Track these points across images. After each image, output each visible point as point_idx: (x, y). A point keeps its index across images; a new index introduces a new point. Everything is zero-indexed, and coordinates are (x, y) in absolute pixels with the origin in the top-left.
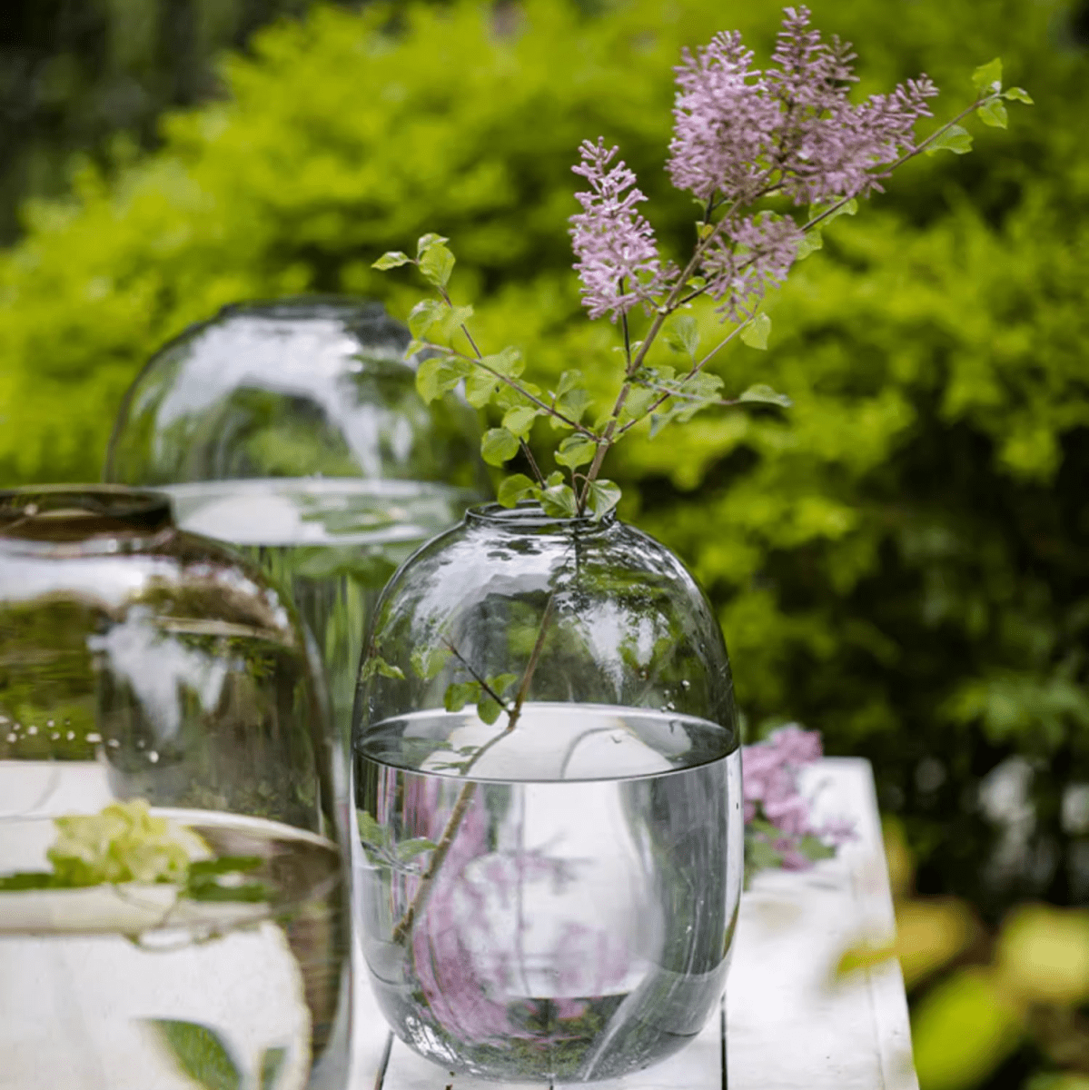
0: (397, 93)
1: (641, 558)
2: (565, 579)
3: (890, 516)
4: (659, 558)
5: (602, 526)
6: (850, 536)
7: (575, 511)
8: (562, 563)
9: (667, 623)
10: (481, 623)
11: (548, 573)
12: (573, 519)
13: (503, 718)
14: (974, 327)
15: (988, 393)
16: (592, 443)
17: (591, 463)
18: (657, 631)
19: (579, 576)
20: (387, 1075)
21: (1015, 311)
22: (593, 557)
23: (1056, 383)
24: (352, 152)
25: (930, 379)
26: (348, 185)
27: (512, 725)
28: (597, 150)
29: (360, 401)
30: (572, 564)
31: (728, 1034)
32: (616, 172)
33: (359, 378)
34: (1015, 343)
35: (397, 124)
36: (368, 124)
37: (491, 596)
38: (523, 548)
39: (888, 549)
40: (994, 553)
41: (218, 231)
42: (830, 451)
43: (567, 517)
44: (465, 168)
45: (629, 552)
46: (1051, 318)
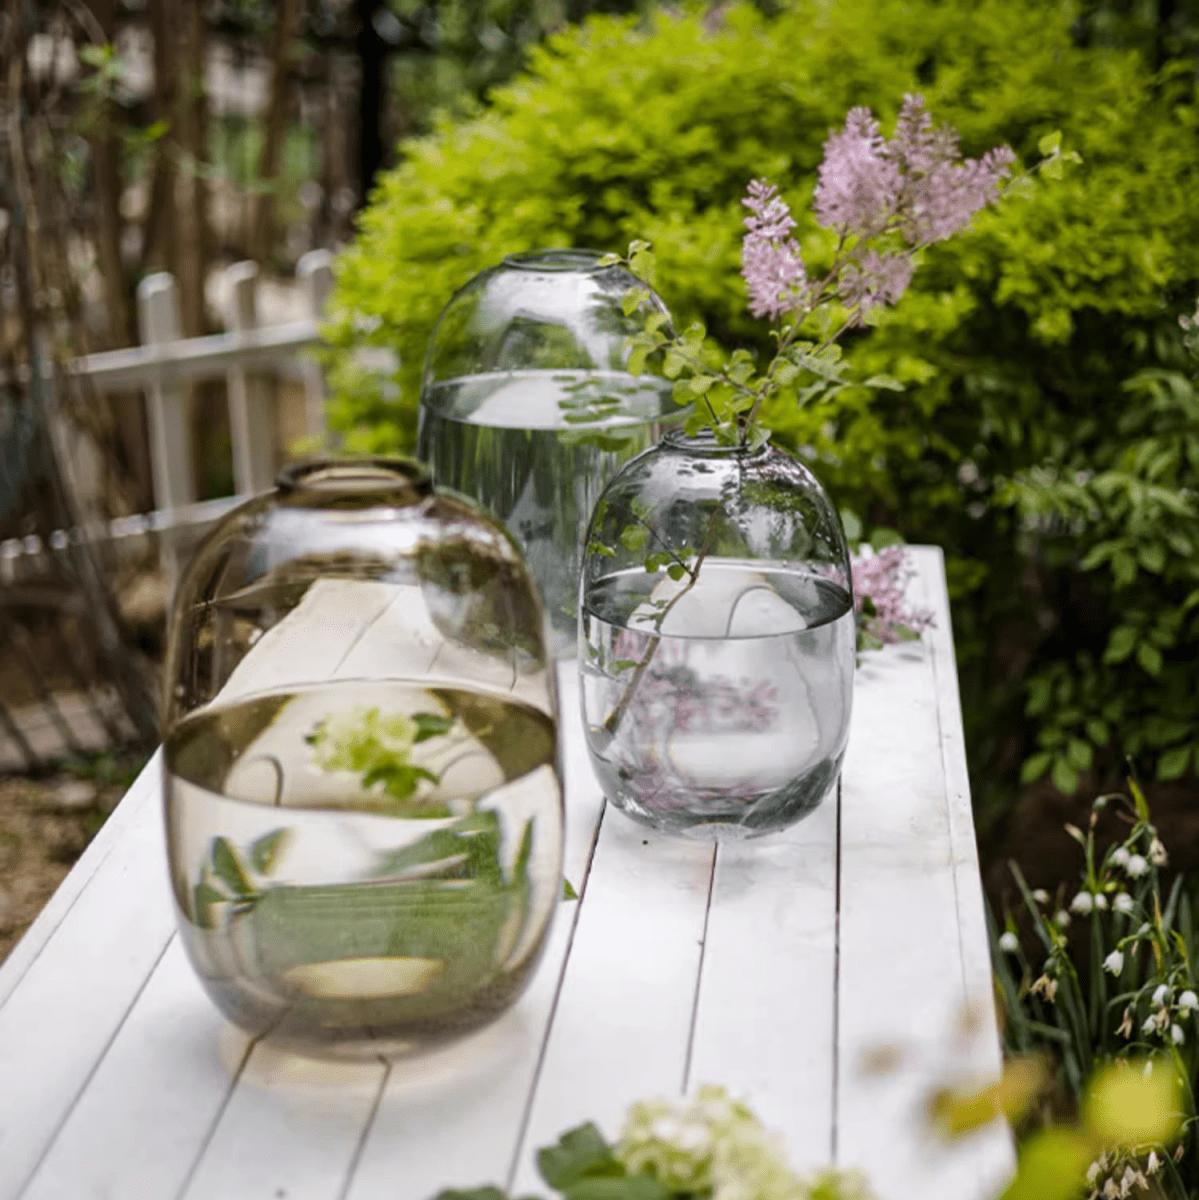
0: (641, 75)
1: (784, 473)
2: (733, 491)
3: (959, 365)
4: (797, 472)
5: (762, 450)
6: (933, 381)
7: (738, 442)
8: (729, 479)
9: (802, 517)
10: (672, 519)
11: (721, 488)
12: (738, 448)
13: (686, 577)
14: (1018, 243)
15: (1027, 287)
16: (751, 396)
17: (751, 409)
18: (795, 522)
19: (741, 489)
20: (601, 829)
21: (1046, 232)
22: (751, 474)
23: (1071, 280)
24: (611, 115)
25: (987, 276)
26: (610, 139)
27: (693, 581)
28: (761, 188)
29: (599, 329)
30: (737, 480)
31: (842, 794)
32: (774, 203)
33: (599, 312)
34: (1046, 252)
35: (641, 97)
36: (622, 97)
37: (679, 501)
38: (702, 469)
39: (957, 386)
40: (1028, 393)
41: (523, 168)
42: (921, 324)
43: (733, 445)
44: (684, 129)
45: (777, 469)
46: (1068, 234)
